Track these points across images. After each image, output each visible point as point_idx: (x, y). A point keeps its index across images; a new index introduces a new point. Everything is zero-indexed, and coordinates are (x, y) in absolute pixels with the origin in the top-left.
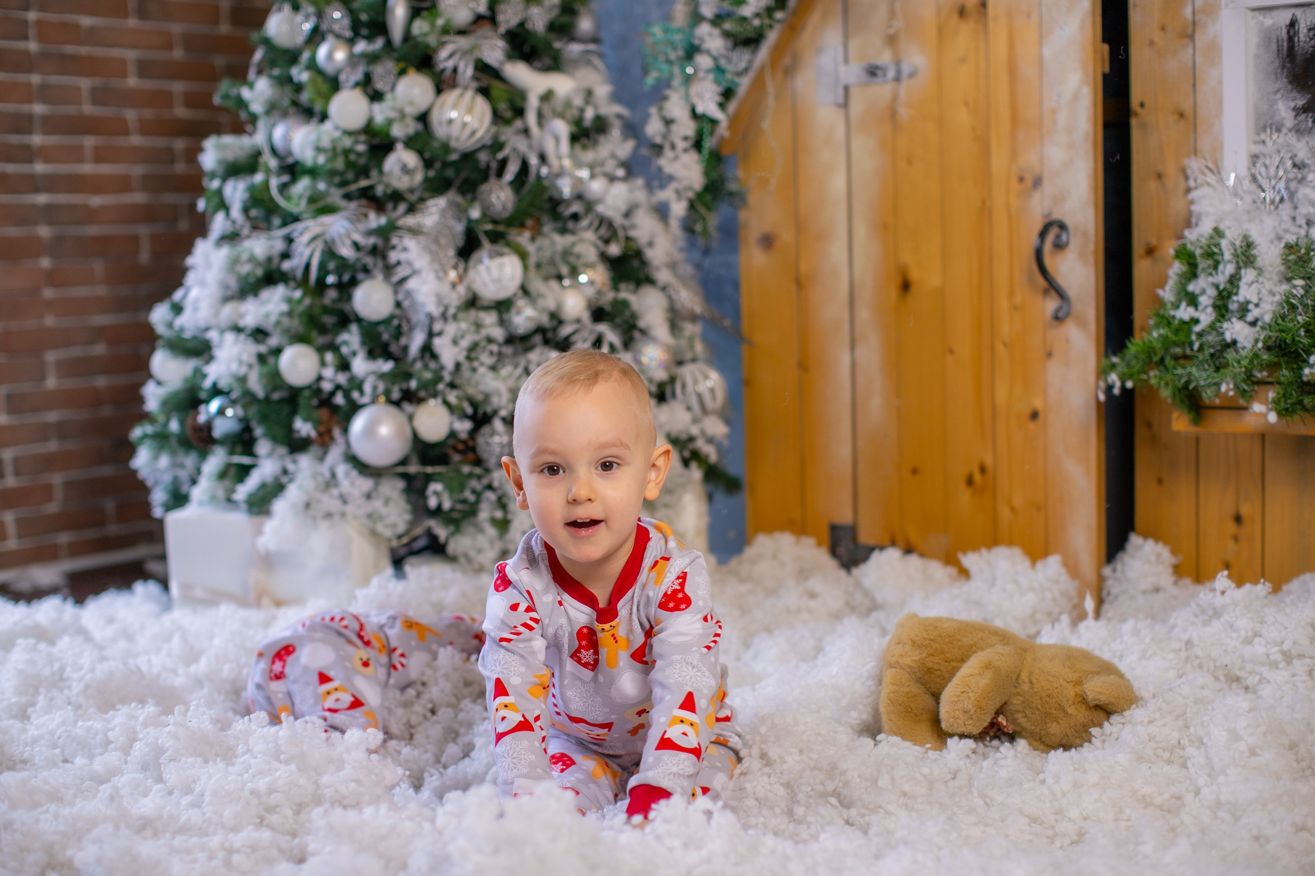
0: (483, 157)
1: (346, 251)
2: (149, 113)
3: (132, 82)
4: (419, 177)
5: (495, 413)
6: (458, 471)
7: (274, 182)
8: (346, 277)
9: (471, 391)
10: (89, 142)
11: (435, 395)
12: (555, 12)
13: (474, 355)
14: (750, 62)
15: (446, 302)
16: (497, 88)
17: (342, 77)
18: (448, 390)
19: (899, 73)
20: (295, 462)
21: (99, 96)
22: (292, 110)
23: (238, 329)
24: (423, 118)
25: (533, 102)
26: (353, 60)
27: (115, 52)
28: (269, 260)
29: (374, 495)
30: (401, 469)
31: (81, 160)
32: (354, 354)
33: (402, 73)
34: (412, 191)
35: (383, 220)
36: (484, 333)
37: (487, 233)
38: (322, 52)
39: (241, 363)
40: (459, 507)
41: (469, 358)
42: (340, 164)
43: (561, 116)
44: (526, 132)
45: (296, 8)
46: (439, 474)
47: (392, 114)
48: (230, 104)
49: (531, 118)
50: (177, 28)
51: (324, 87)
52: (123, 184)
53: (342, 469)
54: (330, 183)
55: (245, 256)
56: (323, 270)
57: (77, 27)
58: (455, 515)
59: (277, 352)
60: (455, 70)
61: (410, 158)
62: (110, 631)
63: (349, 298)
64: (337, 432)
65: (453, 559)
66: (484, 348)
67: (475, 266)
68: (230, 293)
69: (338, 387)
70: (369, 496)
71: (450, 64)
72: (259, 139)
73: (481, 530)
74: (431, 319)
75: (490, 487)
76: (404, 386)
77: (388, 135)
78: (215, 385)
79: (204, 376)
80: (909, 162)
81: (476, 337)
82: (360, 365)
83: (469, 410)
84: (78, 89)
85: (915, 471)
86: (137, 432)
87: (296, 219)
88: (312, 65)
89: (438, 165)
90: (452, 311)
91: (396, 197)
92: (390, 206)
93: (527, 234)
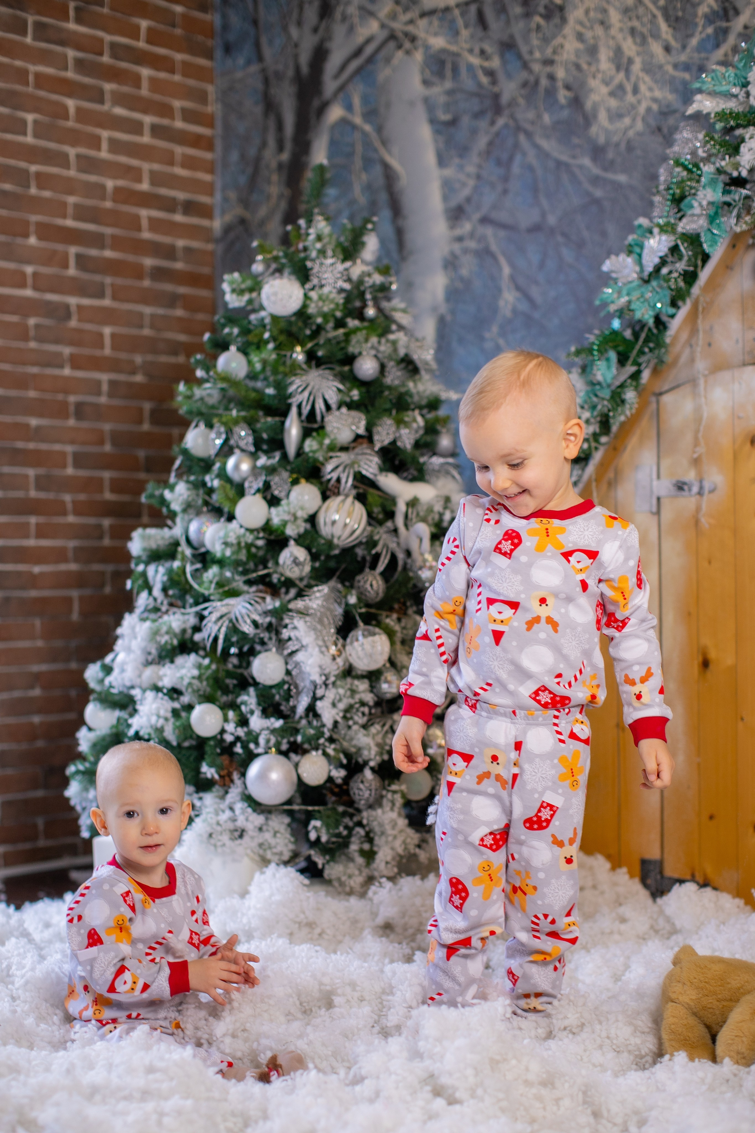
0: (360, 552)
1: (247, 628)
2: (82, 497)
3: (70, 471)
4: (307, 569)
5: (366, 763)
6: (334, 809)
7: (189, 569)
8: (246, 649)
9: (345, 744)
10: (33, 520)
11: (317, 749)
12: (421, 432)
13: (348, 715)
14: (580, 477)
15: (327, 671)
16: (372, 494)
17: (246, 485)
18: (327, 744)
19: (701, 488)
20: (200, 799)
21: (41, 484)
22: (205, 509)
23: (157, 689)
24: (312, 519)
25: (401, 508)
26: (255, 471)
27: (57, 447)
28: (184, 631)
29: (264, 828)
30: (286, 807)
31: (27, 536)
32: (252, 712)
33: (295, 482)
34: (301, 579)
35: (277, 604)
36: (357, 697)
37: (361, 615)
38: (231, 462)
39: (159, 716)
40: (334, 839)
41: (345, 717)
42: (243, 556)
43: (424, 520)
44: (395, 531)
45: (210, 426)
46: (319, 812)
47: (286, 517)
48: (154, 502)
49: (400, 520)
50: (107, 427)
51: (232, 493)
52: (60, 555)
53: (239, 806)
54: (235, 571)
55: (164, 629)
56: (228, 643)
57: (27, 426)
58: (331, 846)
59: (189, 708)
60: (338, 480)
61: (301, 554)
62: (47, 934)
63: (249, 664)
64: (235, 776)
65: (329, 882)
66: (358, 710)
67: (352, 643)
68: (150, 658)
69: (238, 739)
70: (260, 829)
71: (334, 476)
72: (177, 531)
73: (351, 860)
74: (315, 685)
75: (360, 824)
76: (292, 739)
77: (283, 533)
78: (137, 733)
79: (129, 726)
80: (710, 562)
81: (352, 701)
82: (256, 722)
83: (345, 761)
84: (26, 476)
85: (711, 817)
86: (71, 769)
87: (206, 599)
88: (223, 475)
89: (323, 558)
90: (332, 679)
91: (289, 583)
92: (283, 590)
93: (395, 616)
